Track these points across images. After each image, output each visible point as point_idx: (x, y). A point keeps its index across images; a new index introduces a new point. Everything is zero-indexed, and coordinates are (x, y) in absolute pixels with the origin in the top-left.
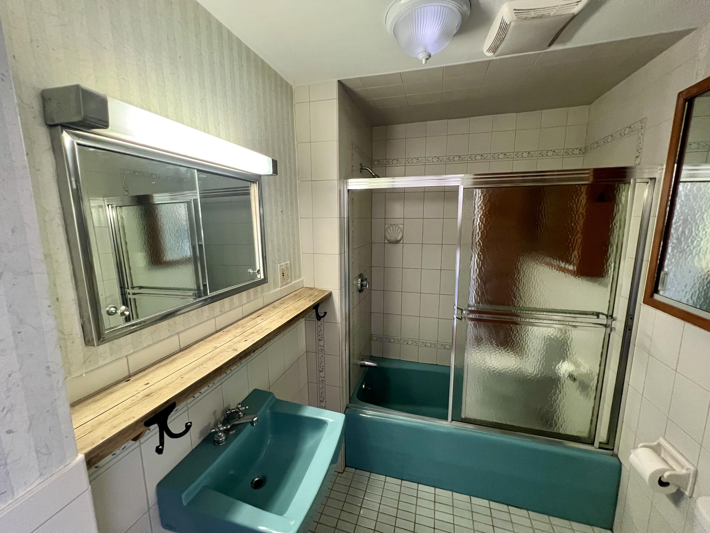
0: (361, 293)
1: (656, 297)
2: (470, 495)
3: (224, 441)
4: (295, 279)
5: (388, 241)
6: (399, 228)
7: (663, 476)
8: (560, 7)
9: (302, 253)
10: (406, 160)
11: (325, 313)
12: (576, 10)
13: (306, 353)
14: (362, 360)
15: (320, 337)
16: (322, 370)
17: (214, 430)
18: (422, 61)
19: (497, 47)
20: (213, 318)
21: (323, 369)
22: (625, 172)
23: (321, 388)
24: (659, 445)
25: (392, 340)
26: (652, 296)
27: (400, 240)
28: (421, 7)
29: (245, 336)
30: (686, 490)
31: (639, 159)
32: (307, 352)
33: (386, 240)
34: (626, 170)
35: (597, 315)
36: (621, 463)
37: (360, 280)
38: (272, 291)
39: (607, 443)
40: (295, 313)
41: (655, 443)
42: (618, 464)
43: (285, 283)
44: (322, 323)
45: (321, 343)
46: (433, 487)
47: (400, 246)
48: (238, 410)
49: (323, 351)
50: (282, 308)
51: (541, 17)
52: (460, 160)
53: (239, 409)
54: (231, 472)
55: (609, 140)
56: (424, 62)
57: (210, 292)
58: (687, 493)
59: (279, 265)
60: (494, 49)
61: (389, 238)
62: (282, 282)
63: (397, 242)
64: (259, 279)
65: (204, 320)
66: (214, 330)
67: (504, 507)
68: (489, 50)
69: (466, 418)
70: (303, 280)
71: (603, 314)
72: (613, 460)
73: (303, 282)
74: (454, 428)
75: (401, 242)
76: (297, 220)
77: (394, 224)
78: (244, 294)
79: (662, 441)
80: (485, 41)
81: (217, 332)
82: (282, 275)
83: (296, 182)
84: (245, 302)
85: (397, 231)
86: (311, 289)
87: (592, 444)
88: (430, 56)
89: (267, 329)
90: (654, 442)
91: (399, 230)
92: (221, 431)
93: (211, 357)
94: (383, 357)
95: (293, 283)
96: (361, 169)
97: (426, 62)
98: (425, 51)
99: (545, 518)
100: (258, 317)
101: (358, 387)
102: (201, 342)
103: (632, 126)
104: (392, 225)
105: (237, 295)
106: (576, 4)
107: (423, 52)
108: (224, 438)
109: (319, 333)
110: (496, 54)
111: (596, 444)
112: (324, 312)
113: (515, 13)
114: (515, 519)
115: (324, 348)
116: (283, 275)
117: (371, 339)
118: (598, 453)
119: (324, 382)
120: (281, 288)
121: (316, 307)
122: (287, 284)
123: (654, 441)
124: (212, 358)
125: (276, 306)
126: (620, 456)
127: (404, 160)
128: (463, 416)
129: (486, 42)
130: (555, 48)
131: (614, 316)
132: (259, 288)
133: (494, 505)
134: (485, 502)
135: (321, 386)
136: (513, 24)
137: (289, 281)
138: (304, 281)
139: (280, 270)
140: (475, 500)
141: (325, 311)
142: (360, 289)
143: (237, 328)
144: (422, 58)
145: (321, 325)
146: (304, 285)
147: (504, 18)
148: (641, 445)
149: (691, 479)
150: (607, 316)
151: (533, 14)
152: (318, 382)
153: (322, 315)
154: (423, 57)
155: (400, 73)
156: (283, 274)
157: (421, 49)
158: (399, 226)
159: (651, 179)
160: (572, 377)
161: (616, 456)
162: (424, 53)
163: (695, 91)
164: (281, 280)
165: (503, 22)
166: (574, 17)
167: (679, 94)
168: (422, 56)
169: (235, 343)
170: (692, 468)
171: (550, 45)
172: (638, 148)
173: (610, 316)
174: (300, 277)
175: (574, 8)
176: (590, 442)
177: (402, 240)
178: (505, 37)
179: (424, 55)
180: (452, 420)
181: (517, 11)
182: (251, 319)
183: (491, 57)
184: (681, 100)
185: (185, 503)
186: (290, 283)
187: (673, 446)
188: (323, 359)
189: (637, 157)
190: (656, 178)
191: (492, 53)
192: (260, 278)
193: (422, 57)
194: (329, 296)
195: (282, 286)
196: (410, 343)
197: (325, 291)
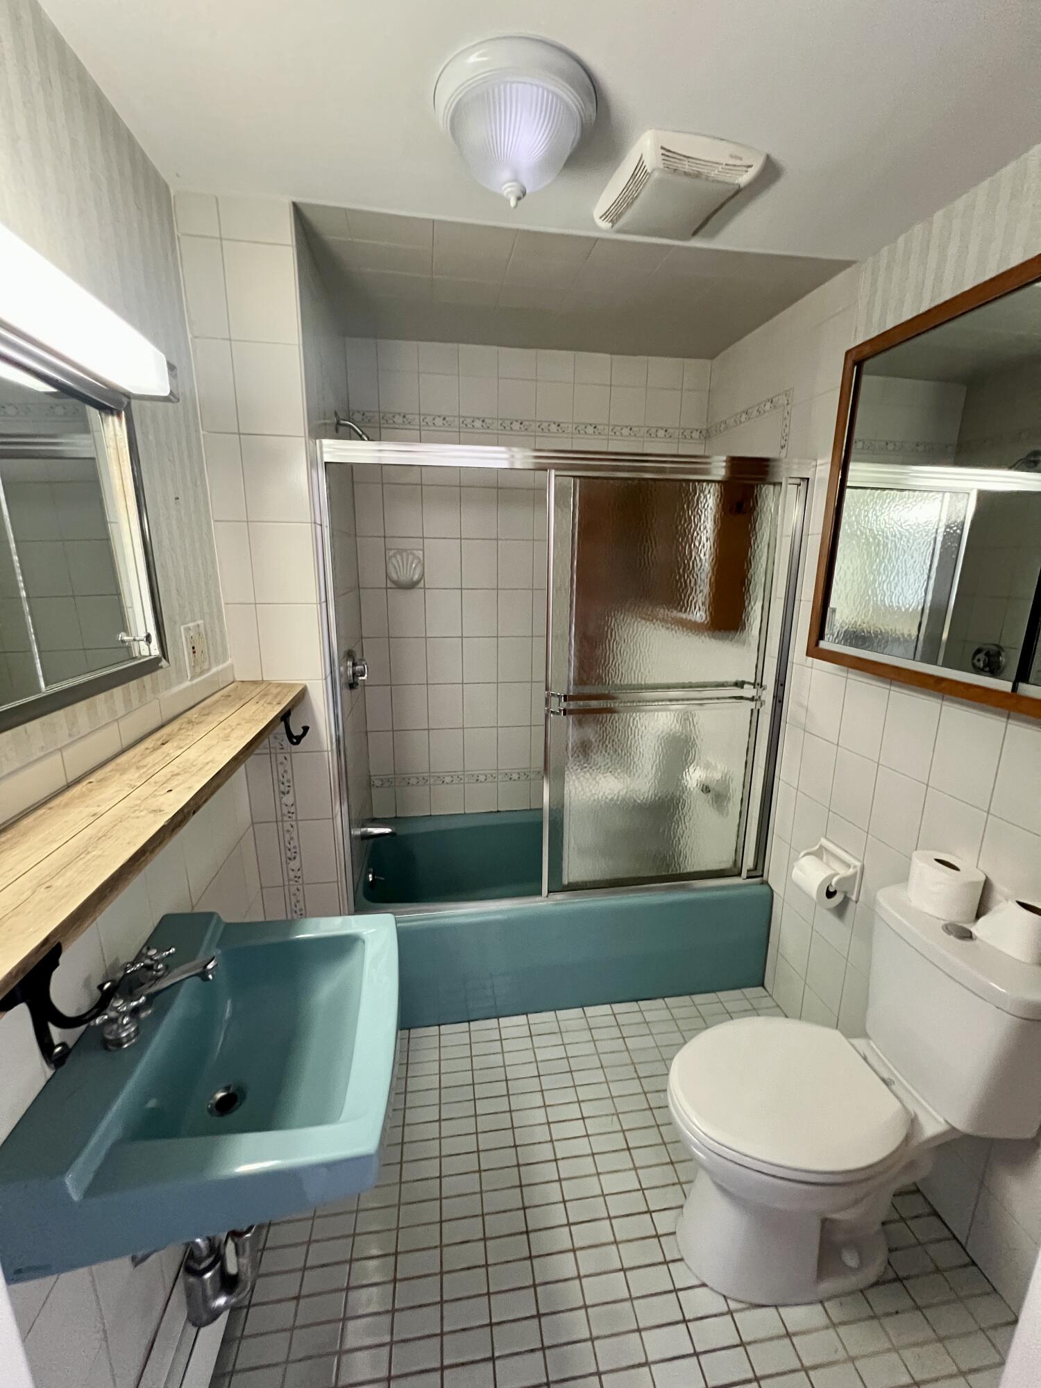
0: (354, 691)
1: (823, 645)
2: (582, 1007)
3: (132, 1035)
4: (218, 663)
5: (394, 582)
6: (415, 557)
7: (831, 885)
8: (724, 166)
9: (226, 604)
10: (422, 417)
11: (306, 729)
12: (744, 179)
13: (251, 828)
14: (363, 826)
15: (284, 787)
16: (294, 854)
17: (106, 1017)
18: (508, 201)
19: (619, 216)
20: (55, 750)
21: (295, 852)
22: (768, 466)
23: (295, 895)
24: (821, 847)
25: (413, 781)
26: (817, 644)
27: (418, 582)
28: (512, 83)
29: (159, 785)
30: (853, 894)
31: (785, 450)
32: (253, 824)
33: (388, 581)
34: (768, 463)
35: (740, 684)
36: (772, 891)
37: (350, 663)
38: (176, 689)
39: (755, 868)
40: (253, 729)
41: (817, 847)
42: (770, 892)
43: (198, 670)
44: (288, 756)
45: (288, 799)
46: (523, 1014)
47: (417, 593)
48: (153, 962)
49: (294, 815)
50: (211, 723)
51: (698, 175)
52: (523, 429)
53: (152, 959)
54: (152, 1103)
55: (743, 419)
56: (513, 203)
57: (46, 685)
58: (854, 898)
59: (182, 628)
60: (613, 216)
61: (394, 576)
62: (194, 667)
63: (412, 586)
64: (146, 656)
65: (35, 757)
66: (64, 783)
67: (633, 1006)
68: (605, 216)
69: (569, 884)
70: (232, 666)
71: (749, 683)
72: (764, 889)
73: (233, 670)
74: (554, 905)
75: (421, 584)
76: (209, 524)
77: (405, 550)
78: (118, 692)
79: (824, 841)
80: (600, 194)
81: (69, 786)
82: (191, 650)
83: (199, 433)
84: (121, 712)
85: (411, 566)
86: (255, 683)
87: (739, 875)
88: (524, 194)
89: (207, 763)
90: (813, 847)
91: (416, 561)
92: (124, 1014)
93: (100, 835)
94: (398, 815)
95: (214, 670)
96: (338, 423)
97: (517, 205)
98: (516, 180)
99: (685, 1000)
100: (163, 744)
101: (362, 880)
102: (40, 812)
103: (774, 400)
104: (401, 551)
105: (102, 696)
106: (745, 169)
107: (510, 181)
108: (133, 1029)
109: (281, 777)
110: (617, 226)
111: (744, 874)
112: (303, 728)
113: (663, 154)
114: (649, 1016)
115: (296, 808)
116: (194, 652)
117: (370, 785)
118: (746, 885)
119: (300, 880)
120: (194, 682)
121: (285, 716)
122: (202, 673)
123: (816, 845)
124: (104, 835)
125: (193, 720)
126: (770, 882)
127: (417, 417)
128: (565, 881)
129: (603, 195)
130: (697, 243)
131: (763, 683)
132: (147, 679)
133: (618, 1008)
134: (605, 1009)
135: (293, 889)
136: (656, 175)
137: (206, 666)
138: (235, 669)
139: (186, 639)
140: (590, 1011)
141: (304, 725)
142: (352, 681)
143: (123, 771)
144: (508, 194)
145: (284, 761)
146: (236, 676)
147: (643, 158)
148: (802, 854)
149: (858, 877)
150: (754, 685)
151: (687, 167)
152: (286, 883)
153: (300, 732)
154: (511, 192)
155: (433, 221)
156: (193, 648)
157: (506, 175)
158: (414, 554)
159: (802, 479)
160: (706, 789)
161: (765, 883)
162: (514, 184)
163: (867, 350)
164: (190, 665)
165: (640, 164)
166: (739, 191)
167: (847, 353)
168: (509, 189)
169: (142, 798)
170: (858, 864)
171: (695, 233)
172: (784, 435)
173: (758, 684)
174: (225, 660)
175: (742, 175)
176: (736, 873)
177: (422, 581)
178: (637, 197)
179: (513, 189)
180: (549, 892)
181: (667, 153)
182: (148, 751)
183: (606, 231)
184: (850, 362)
185: (76, 1197)
186: (209, 670)
187: (835, 844)
188: (295, 832)
189: (782, 447)
190: (808, 479)
191: (610, 224)
192: (150, 655)
193: (509, 191)
194: (302, 696)
195: (192, 678)
196: (448, 780)
197: (292, 686)
